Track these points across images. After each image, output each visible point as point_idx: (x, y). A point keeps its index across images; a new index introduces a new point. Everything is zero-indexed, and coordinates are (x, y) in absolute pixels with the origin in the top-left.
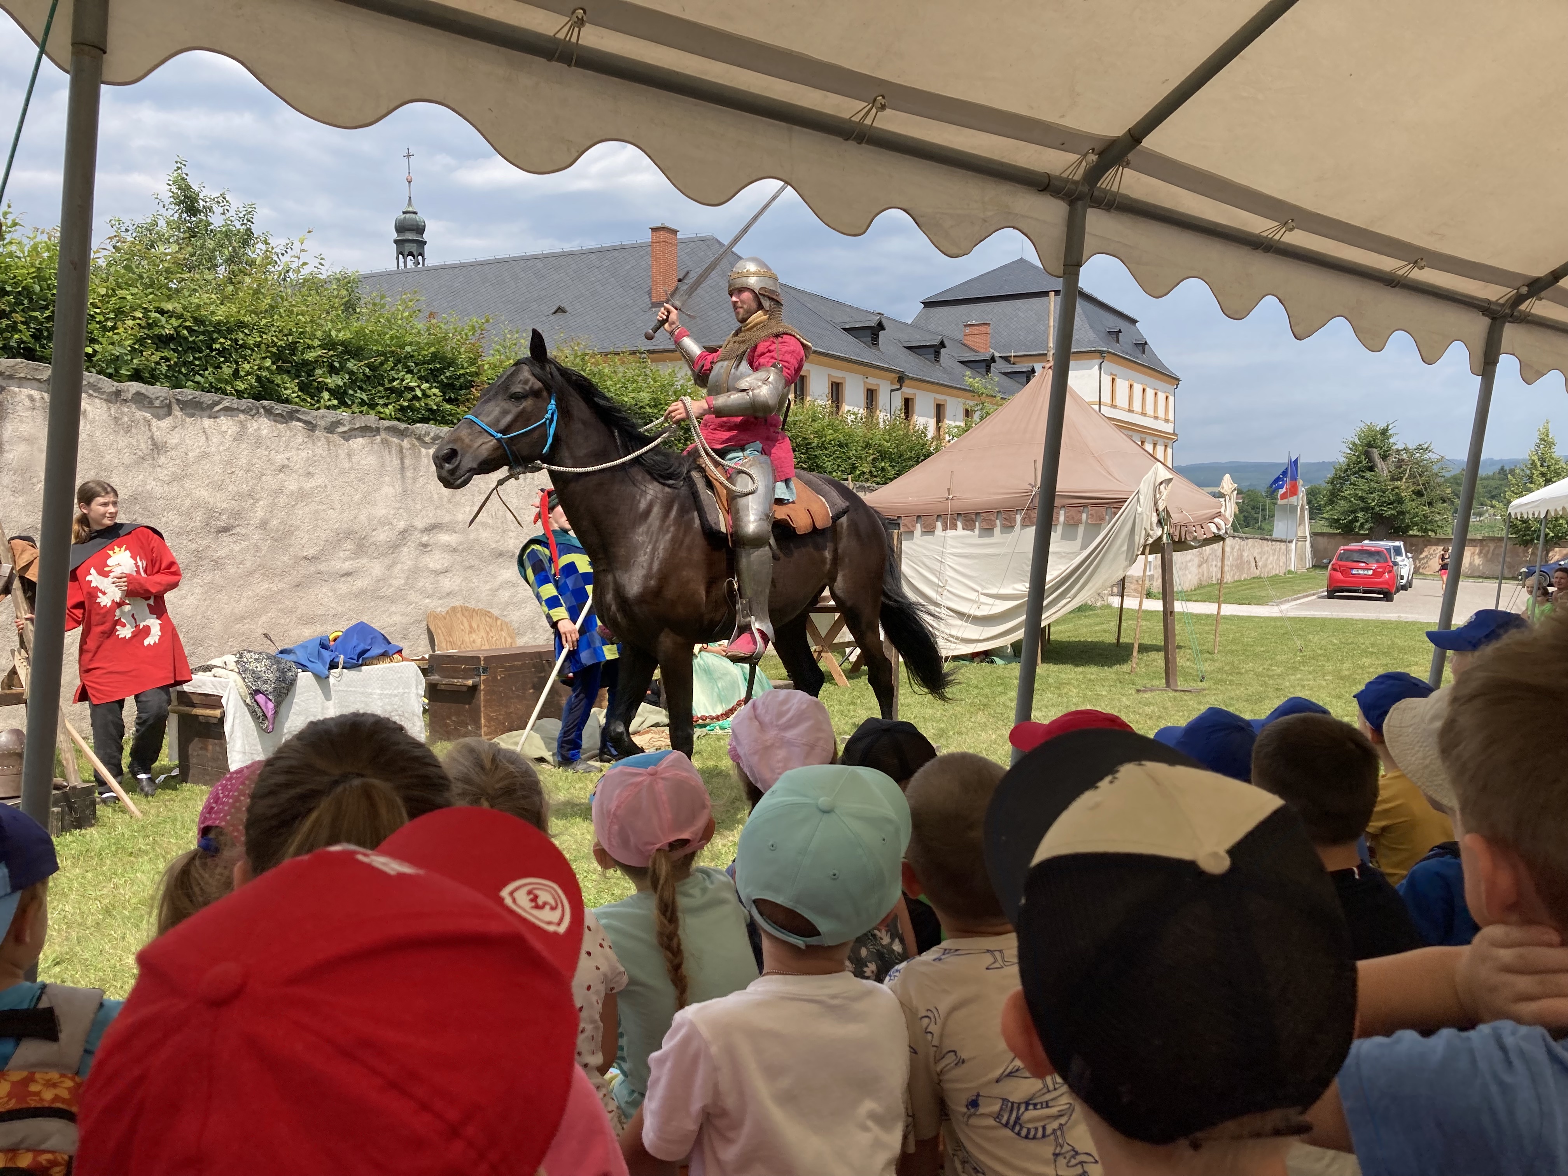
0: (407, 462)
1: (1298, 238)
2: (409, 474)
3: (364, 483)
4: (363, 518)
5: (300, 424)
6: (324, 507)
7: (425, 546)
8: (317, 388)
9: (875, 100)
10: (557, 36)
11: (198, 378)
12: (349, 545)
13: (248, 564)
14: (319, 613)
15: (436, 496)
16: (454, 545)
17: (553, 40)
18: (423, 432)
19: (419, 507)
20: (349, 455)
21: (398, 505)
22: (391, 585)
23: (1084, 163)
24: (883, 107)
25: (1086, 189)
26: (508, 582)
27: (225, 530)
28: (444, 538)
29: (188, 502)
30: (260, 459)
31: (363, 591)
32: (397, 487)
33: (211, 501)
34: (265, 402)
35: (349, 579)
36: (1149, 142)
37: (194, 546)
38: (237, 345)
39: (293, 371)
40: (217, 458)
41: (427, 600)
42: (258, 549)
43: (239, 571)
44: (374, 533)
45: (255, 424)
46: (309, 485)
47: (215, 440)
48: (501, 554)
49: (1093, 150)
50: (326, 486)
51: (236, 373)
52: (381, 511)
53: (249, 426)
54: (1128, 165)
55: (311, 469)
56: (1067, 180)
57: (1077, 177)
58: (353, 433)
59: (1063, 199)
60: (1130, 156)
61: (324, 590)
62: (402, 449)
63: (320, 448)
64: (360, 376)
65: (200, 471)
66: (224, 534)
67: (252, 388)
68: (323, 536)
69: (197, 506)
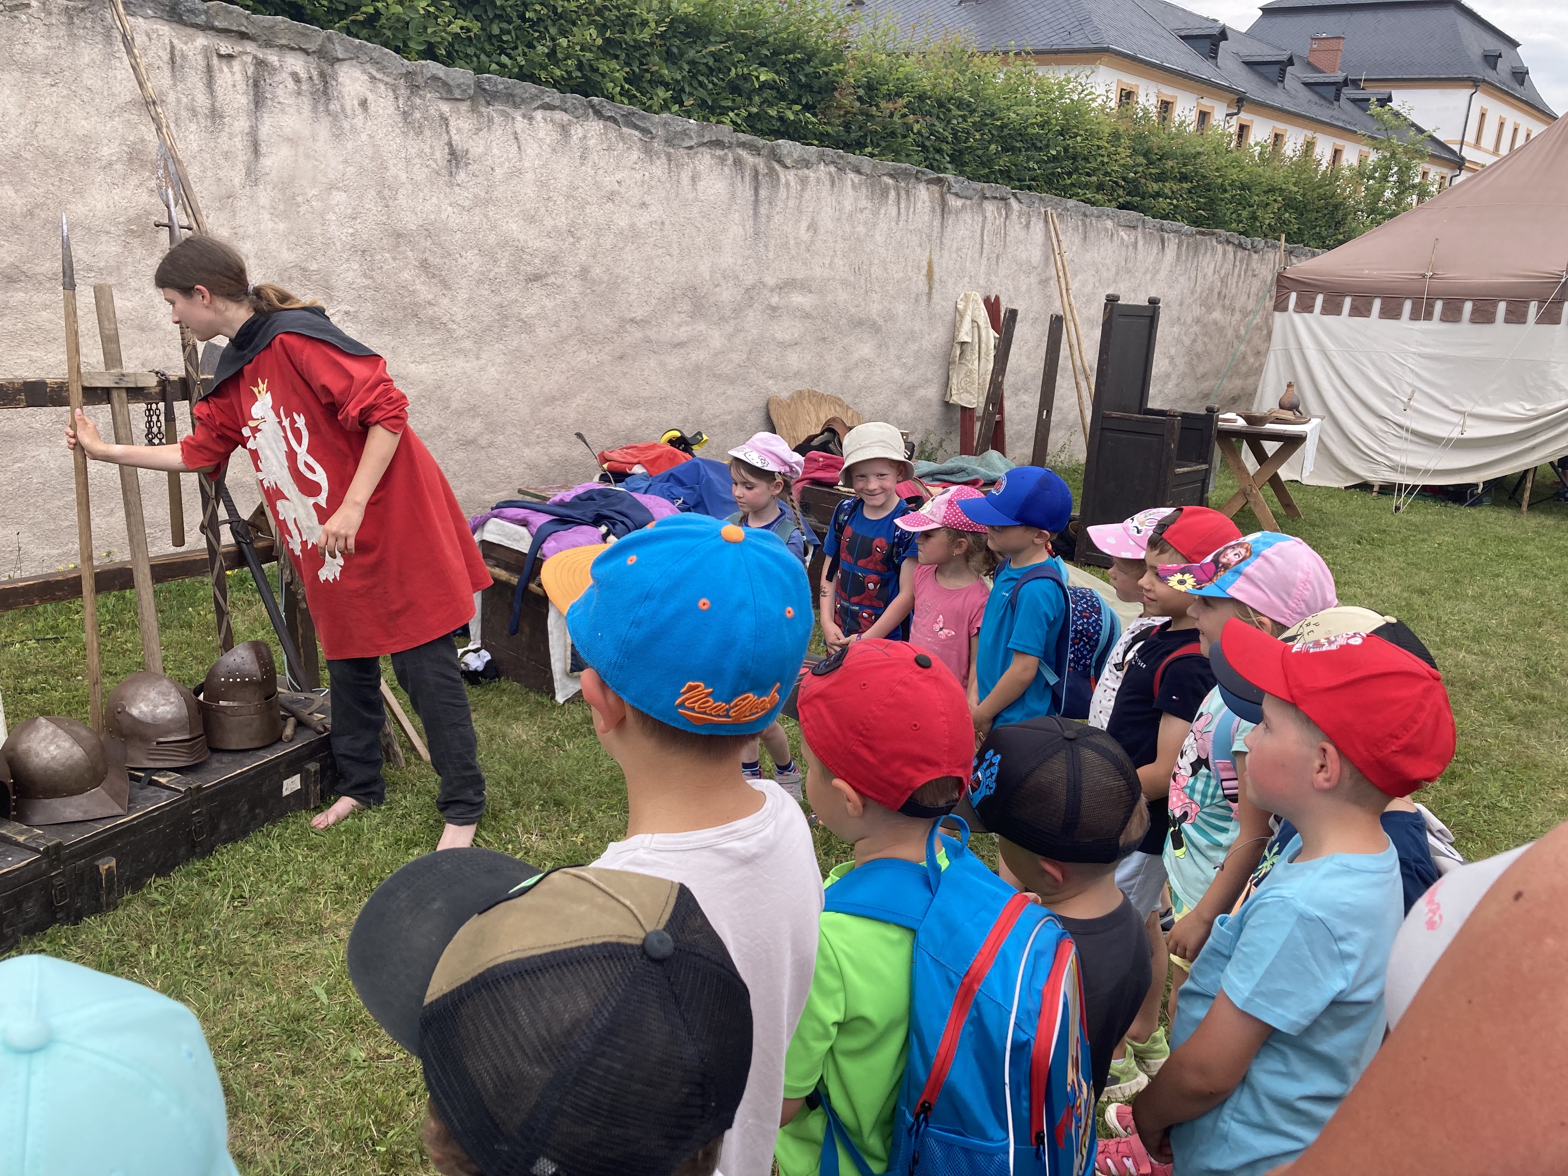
0: (763, 193)
2: (763, 210)
3: (709, 220)
4: (704, 268)
5: (637, 133)
6: (660, 251)
7: (774, 309)
8: (650, 82)
11: (504, 59)
12: (686, 306)
13: (563, 326)
14: (645, 395)
15: (792, 242)
16: (808, 309)
18: (785, 152)
19: (771, 255)
20: (694, 179)
21: (747, 253)
22: (730, 361)
26: (863, 360)
27: (537, 278)
28: (798, 299)
29: (492, 239)
30: (584, 180)
31: (698, 368)
32: (747, 227)
33: (522, 237)
34: (595, 100)
35: (682, 351)
37: (497, 299)
38: (555, 13)
39: (623, 56)
40: (530, 176)
41: (771, 382)
42: (576, 306)
43: (552, 336)
44: (717, 289)
45: (580, 130)
46: (643, 220)
47: (529, 151)
48: (860, 323)
50: (663, 223)
51: (552, 55)
52: (727, 260)
53: (573, 132)
55: (647, 199)
58: (701, 149)
61: (653, 363)
62: (757, 173)
63: (659, 168)
64: (702, 68)
65: (509, 194)
66: (536, 284)
67: (571, 77)
68: (657, 292)
69: (504, 244)
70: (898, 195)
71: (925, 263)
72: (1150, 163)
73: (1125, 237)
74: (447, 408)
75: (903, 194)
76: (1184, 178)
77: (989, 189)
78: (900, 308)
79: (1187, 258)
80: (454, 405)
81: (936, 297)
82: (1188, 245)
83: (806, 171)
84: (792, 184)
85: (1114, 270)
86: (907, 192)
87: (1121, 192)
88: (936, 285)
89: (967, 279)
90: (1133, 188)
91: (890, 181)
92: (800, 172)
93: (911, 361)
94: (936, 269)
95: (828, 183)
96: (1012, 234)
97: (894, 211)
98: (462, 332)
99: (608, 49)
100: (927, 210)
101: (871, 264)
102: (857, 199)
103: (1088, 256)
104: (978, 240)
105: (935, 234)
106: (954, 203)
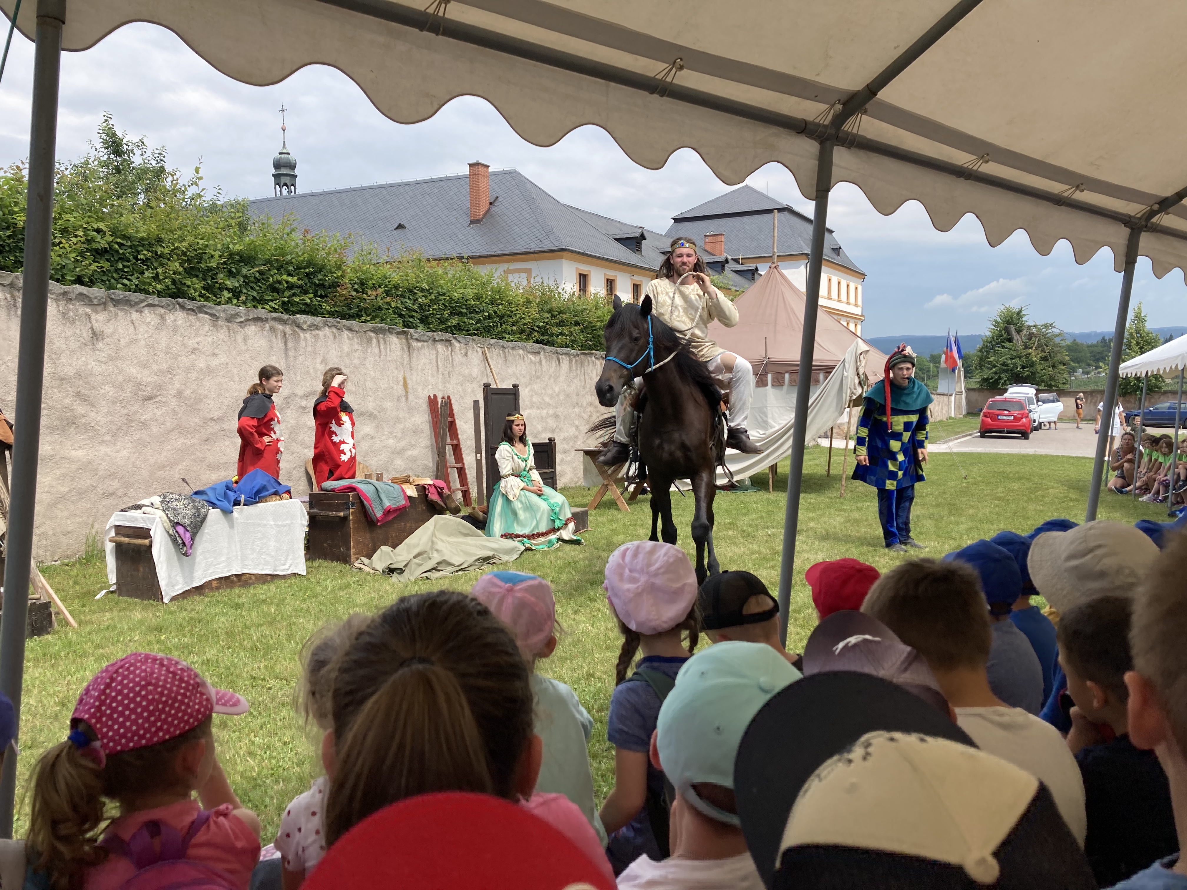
0: (290, 344)
1: (991, 168)
2: (291, 353)
3: (257, 361)
5: (207, 316)
6: (226, 380)
7: (304, 408)
8: (219, 288)
9: (675, 62)
10: (428, 11)
11: (126, 281)
13: (168, 424)
14: (223, 461)
15: (312, 371)
17: (424, 14)
18: (302, 321)
19: (299, 378)
20: (245, 339)
23: (832, 111)
24: (681, 68)
25: (833, 131)
26: (367, 435)
27: (150, 398)
29: (120, 378)
30: (176, 343)
33: (139, 376)
34: (180, 300)
36: (883, 95)
37: (126, 411)
38: (156, 255)
39: (201, 275)
40: (143, 343)
41: (306, 450)
42: (175, 413)
43: (161, 430)
45: (172, 316)
46: (214, 362)
47: (141, 330)
49: (839, 101)
50: (227, 364)
51: (156, 278)
53: (167, 318)
54: (865, 112)
55: (216, 351)
56: (818, 125)
57: (826, 123)
58: (248, 323)
59: (815, 139)
60: (867, 106)
61: (227, 443)
62: (285, 334)
63: (222, 334)
64: (252, 279)
65: (130, 353)
66: (149, 402)
67: (169, 289)
68: (226, 402)
69: (128, 380)
70: (379, 341)
71: (401, 379)
72: (553, 316)
73: (533, 358)
74: (96, 475)
75: (382, 341)
76: (577, 324)
77: (437, 335)
78: (388, 404)
79: (577, 369)
80: (100, 473)
81: (411, 397)
82: (576, 361)
83: (317, 332)
84: (309, 338)
85: (528, 378)
86: (384, 340)
87: (536, 334)
88: (410, 391)
89: (430, 387)
90: (544, 331)
91: (373, 335)
92: (313, 333)
93: (399, 435)
94: (409, 381)
95: (332, 337)
96: (457, 360)
97: (376, 350)
98: (104, 431)
99: (191, 272)
100: (399, 349)
101: (365, 380)
102: (351, 345)
103: (510, 371)
104: (435, 364)
105: (405, 362)
106: (415, 344)
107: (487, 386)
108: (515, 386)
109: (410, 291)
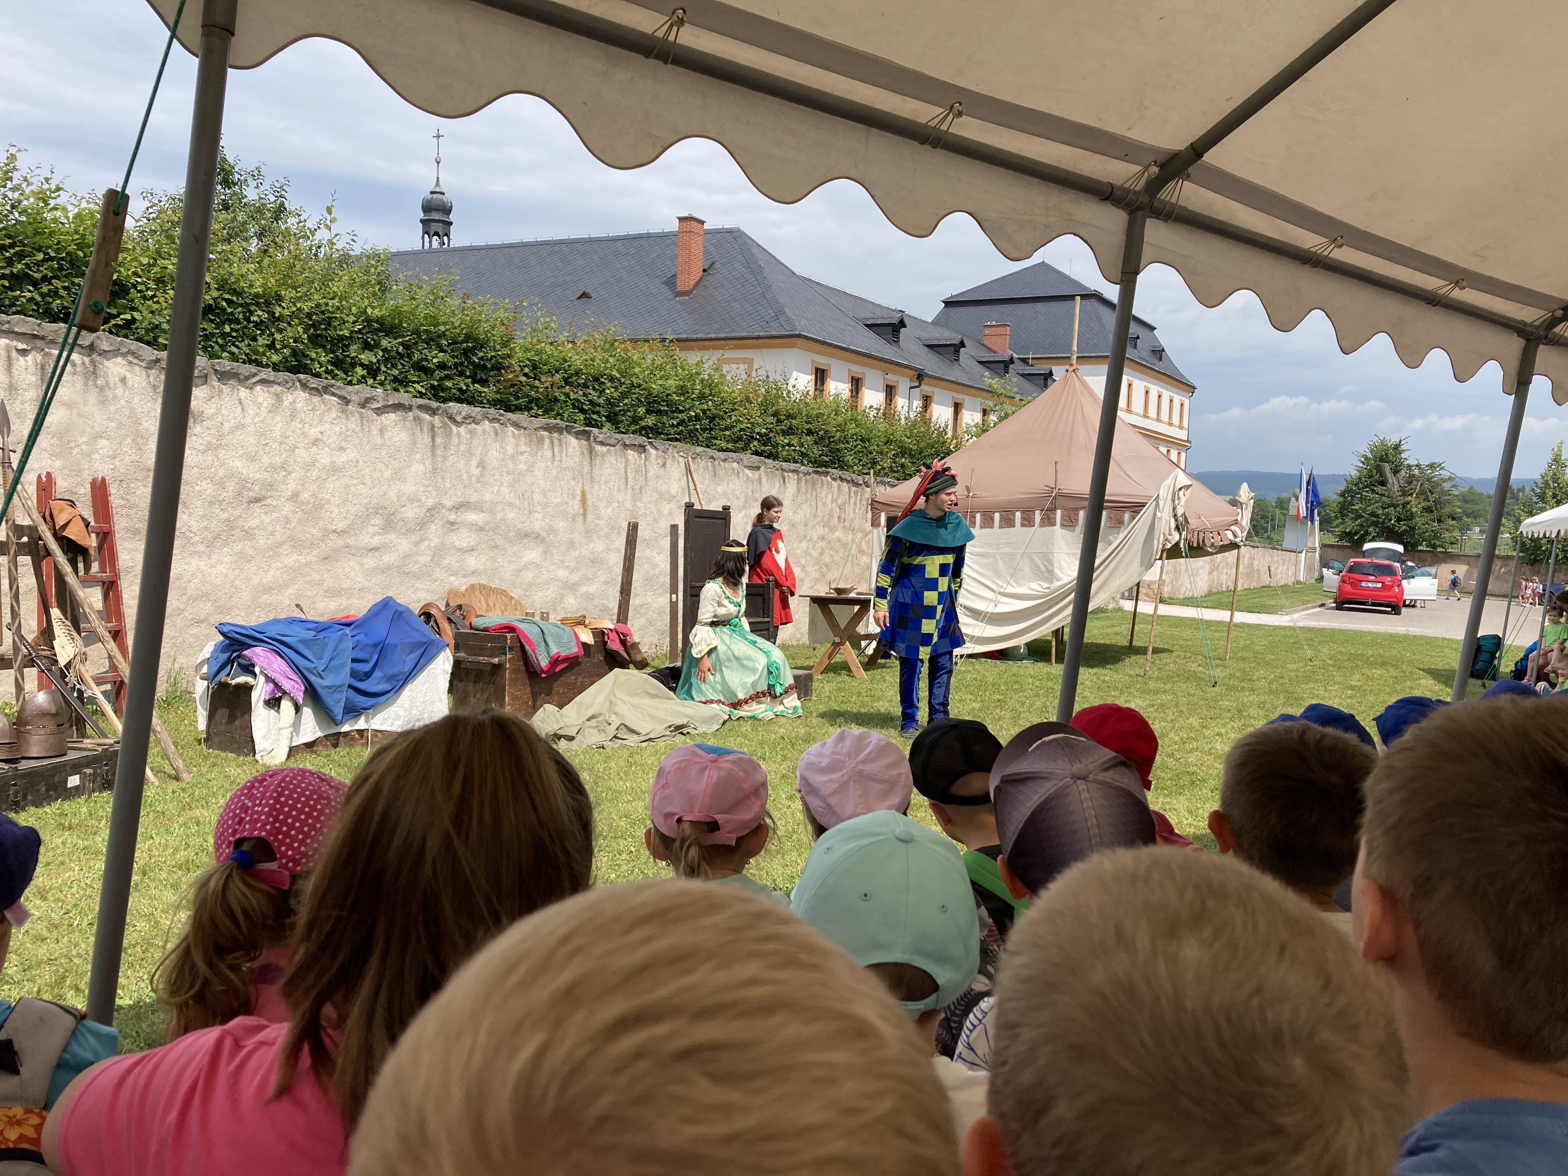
0: (438, 440)
1: (1347, 255)
2: (439, 452)
3: (395, 459)
4: (392, 494)
5: (335, 399)
6: (355, 482)
7: (452, 524)
8: (351, 363)
9: (952, 107)
10: (656, 34)
11: (234, 349)
12: (378, 521)
13: (278, 535)
14: (346, 586)
15: (465, 476)
16: (481, 524)
17: (652, 37)
18: (455, 412)
19: (448, 485)
20: (382, 431)
21: (427, 483)
22: (417, 562)
23: (1146, 175)
24: (960, 114)
25: (1146, 200)
26: (531, 563)
27: (257, 500)
28: (471, 517)
29: (221, 472)
30: (293, 431)
31: (389, 567)
32: (427, 464)
33: (244, 471)
34: (302, 376)
35: (376, 554)
36: (1211, 157)
37: (225, 516)
38: (274, 317)
39: (329, 346)
40: (252, 429)
41: (452, 578)
42: (288, 520)
43: (269, 542)
44: (403, 509)
45: (290, 397)
46: (341, 459)
47: (250, 412)
48: (526, 535)
49: (1156, 162)
50: (357, 462)
51: (271, 346)
52: (410, 488)
53: (284, 398)
54: (1188, 178)
55: (344, 444)
56: (1128, 191)
57: (1138, 188)
58: (387, 410)
59: (1123, 209)
60: (1190, 170)
61: (352, 564)
62: (433, 427)
63: (353, 423)
64: (394, 353)
65: (235, 441)
66: (256, 505)
67: (287, 361)
68: (353, 510)
69: (231, 475)
70: (552, 442)
71: (579, 492)
72: (779, 421)
73: (750, 475)
74: (184, 594)
75: (556, 443)
76: (810, 432)
77: (628, 439)
78: (561, 525)
79: (807, 491)
80: (190, 593)
81: (590, 518)
82: (806, 481)
83: (473, 425)
84: (463, 434)
85: (743, 499)
86: (560, 441)
87: (756, 443)
88: (590, 508)
89: (615, 504)
90: (765, 439)
91: (546, 433)
92: (469, 427)
93: (572, 564)
94: (588, 496)
95: (492, 434)
96: (652, 472)
97: (548, 454)
98: (197, 539)
99: (316, 341)
100: (578, 454)
101: (532, 492)
102: (517, 445)
103: (720, 489)
104: (623, 475)
105: (585, 470)
106: (598, 448)
107: (689, 506)
108: (726, 509)
109: (596, 379)
